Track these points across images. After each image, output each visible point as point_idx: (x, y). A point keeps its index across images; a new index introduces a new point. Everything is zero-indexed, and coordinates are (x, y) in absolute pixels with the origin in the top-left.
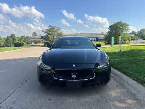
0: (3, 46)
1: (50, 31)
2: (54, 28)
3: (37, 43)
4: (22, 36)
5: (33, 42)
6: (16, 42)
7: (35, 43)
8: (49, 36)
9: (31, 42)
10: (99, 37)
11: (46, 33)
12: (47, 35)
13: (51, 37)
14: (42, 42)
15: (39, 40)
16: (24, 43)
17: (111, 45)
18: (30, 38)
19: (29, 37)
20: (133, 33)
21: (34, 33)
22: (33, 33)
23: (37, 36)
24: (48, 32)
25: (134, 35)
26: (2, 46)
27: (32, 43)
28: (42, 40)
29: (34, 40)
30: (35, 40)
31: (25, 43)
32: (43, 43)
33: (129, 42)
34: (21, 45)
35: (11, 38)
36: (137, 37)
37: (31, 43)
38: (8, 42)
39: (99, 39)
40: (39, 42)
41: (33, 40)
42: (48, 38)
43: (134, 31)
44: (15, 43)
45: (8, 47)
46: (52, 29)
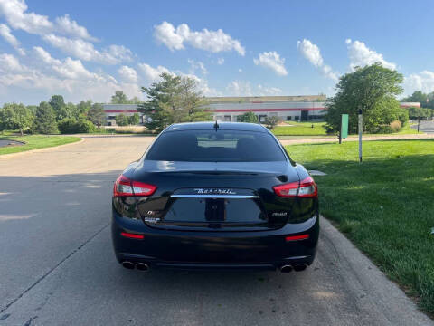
0: (28, 132)
1: (163, 91)
2: (174, 81)
3: (124, 125)
4: (82, 103)
5: (113, 121)
6: (66, 120)
7: (119, 124)
8: (161, 105)
9: (109, 121)
10: (311, 107)
11: (153, 95)
12: (154, 101)
13: (167, 108)
14: (140, 121)
15: (132, 114)
16: (88, 122)
17: (340, 138)
18: (105, 109)
19: (102, 106)
20: (417, 97)
21: (117, 93)
22: (114, 95)
23: (126, 102)
24: (159, 93)
25: (418, 104)
26: (24, 133)
28: (140, 114)
30: (121, 116)
31: (90, 124)
32: (142, 124)
33: (402, 126)
34: (78, 129)
35: (52, 108)
36: (429, 110)
37: (110, 124)
38: (42, 121)
39: (311, 113)
40: (132, 121)
41: (114, 115)
42: (157, 111)
43: (420, 92)
44: (61, 122)
45: (41, 133)
46: (169, 83)
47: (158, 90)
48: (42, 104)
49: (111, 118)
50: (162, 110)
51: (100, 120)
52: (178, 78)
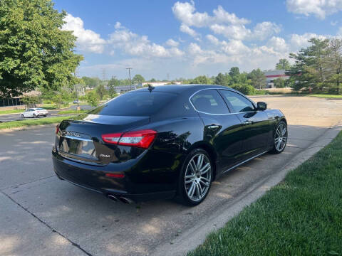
1: (310, 55)
2: (323, 44)
3: (281, 87)
7: (278, 87)
8: (307, 68)
9: (269, 84)
11: (300, 59)
12: (301, 65)
13: (311, 70)
22: (278, 62)
24: (307, 57)
27: (273, 86)
29: (275, 78)
30: (278, 79)
37: (270, 87)
41: (272, 79)
42: (303, 73)
46: (317, 47)
47: (305, 54)
48: (220, 75)
49: (272, 81)
50: (307, 72)
51: (261, 84)
52: (327, 41)
